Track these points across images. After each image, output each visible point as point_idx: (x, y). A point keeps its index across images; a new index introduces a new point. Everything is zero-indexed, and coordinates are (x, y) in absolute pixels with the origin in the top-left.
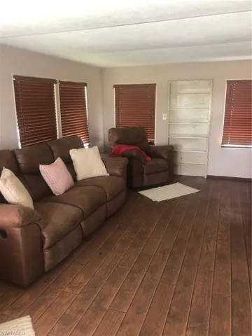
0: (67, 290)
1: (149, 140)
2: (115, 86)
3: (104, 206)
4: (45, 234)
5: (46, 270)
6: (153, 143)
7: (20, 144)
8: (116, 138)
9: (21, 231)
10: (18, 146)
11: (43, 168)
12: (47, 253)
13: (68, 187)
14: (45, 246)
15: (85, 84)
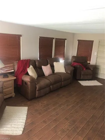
0: (40, 104)
1: (88, 62)
2: (78, 40)
3: (60, 83)
4: (37, 86)
5: (36, 97)
6: (90, 63)
7: (39, 58)
8: (74, 60)
9: (30, 84)
10: (38, 59)
11: (43, 67)
12: (37, 92)
13: (50, 74)
14: (37, 90)
15: (66, 39)
